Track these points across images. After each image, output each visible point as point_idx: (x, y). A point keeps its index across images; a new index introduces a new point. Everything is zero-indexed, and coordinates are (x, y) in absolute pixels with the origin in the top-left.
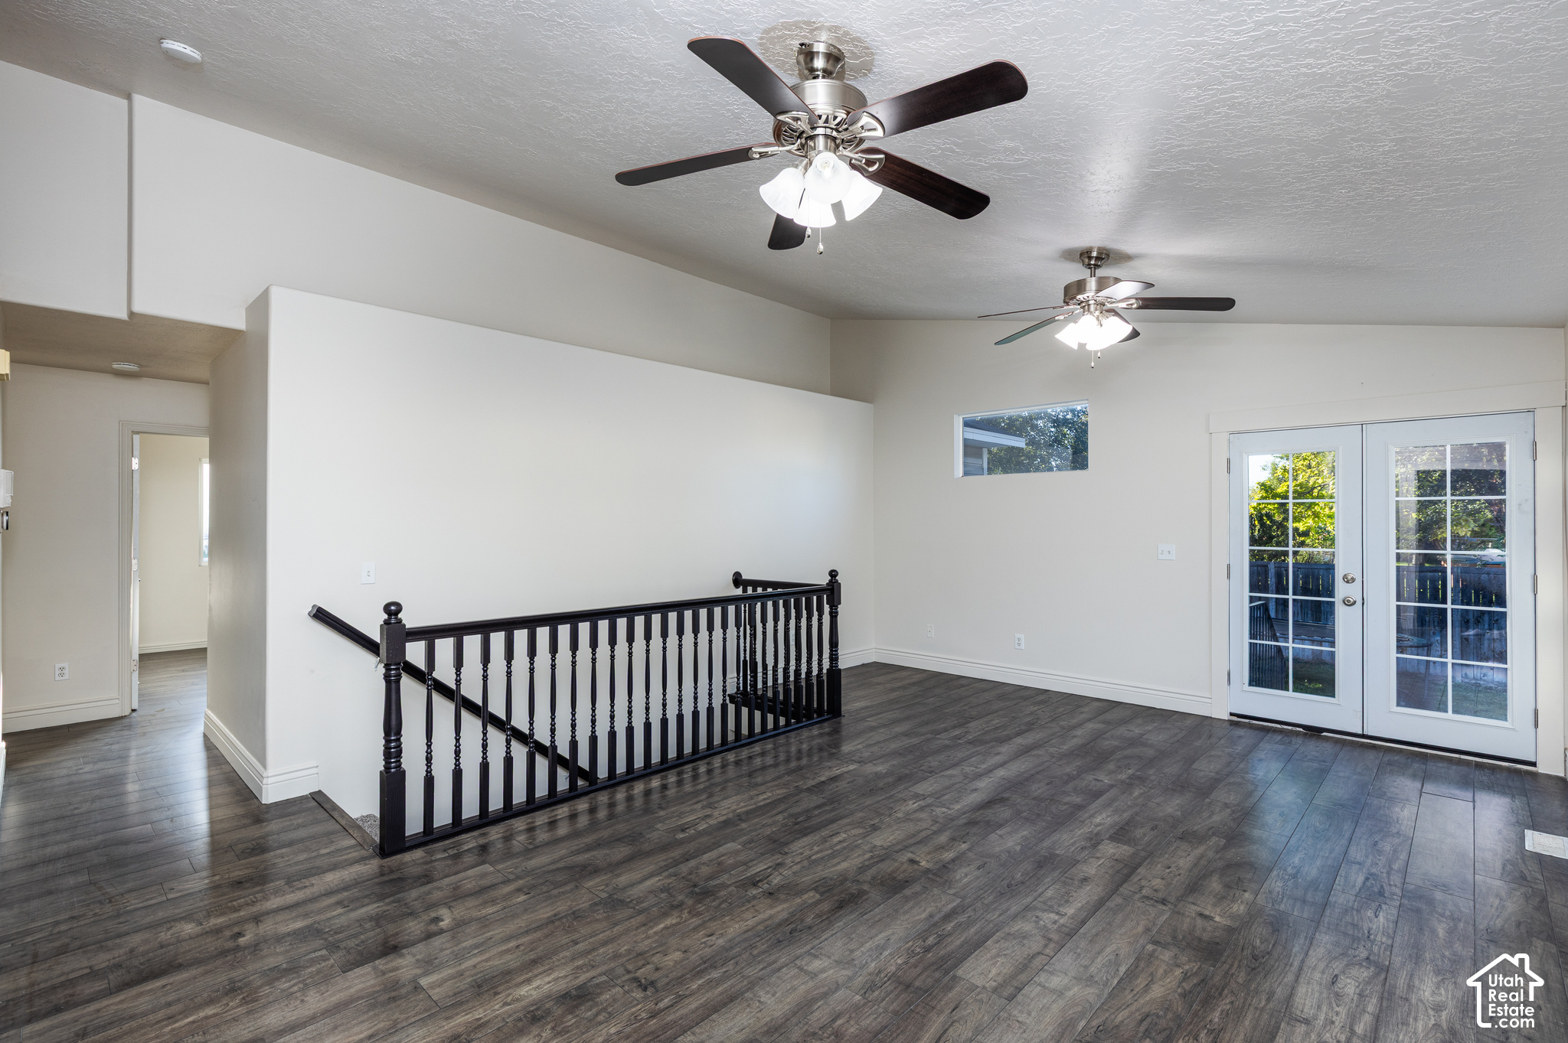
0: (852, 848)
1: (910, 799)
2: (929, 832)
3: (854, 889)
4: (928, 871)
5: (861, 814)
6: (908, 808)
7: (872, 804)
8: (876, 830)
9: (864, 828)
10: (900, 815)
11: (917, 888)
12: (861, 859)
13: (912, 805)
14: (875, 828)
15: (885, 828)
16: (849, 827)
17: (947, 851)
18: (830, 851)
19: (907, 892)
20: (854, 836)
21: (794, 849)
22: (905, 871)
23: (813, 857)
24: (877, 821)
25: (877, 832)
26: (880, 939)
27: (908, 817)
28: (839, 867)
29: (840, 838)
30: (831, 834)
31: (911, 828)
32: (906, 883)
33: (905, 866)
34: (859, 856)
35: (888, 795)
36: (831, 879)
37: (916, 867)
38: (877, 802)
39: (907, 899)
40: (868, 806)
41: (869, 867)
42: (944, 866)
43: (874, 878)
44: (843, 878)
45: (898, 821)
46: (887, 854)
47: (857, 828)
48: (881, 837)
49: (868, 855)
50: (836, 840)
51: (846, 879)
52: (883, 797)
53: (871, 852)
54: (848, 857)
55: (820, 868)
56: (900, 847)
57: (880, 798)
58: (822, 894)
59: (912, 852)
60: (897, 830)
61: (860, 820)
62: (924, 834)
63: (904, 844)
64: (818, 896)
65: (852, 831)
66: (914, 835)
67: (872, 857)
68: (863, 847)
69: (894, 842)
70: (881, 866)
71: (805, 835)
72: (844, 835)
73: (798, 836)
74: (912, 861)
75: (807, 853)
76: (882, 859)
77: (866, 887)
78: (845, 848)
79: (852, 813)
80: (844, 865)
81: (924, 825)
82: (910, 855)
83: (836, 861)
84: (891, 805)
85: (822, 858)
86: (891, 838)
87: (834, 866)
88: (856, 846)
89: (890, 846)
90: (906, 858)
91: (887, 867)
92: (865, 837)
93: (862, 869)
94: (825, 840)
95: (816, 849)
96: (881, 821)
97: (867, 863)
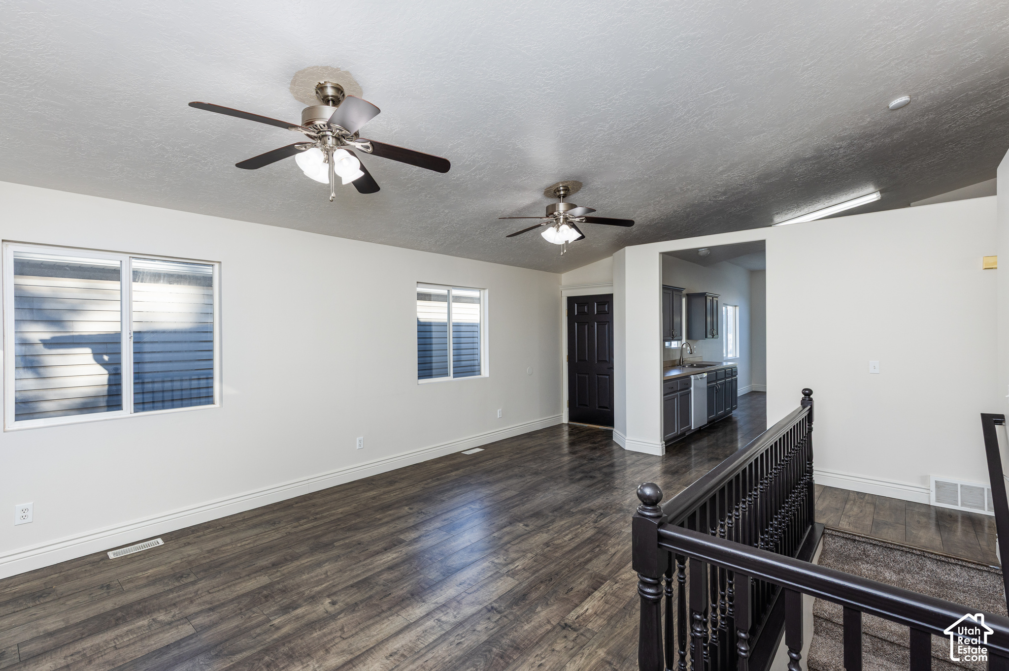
0: (559, 532)
1: (519, 570)
2: (513, 543)
3: (556, 513)
4: (520, 522)
5: (557, 555)
6: (523, 562)
7: (549, 564)
8: (546, 543)
9: (554, 544)
10: (530, 555)
11: (527, 515)
12: (554, 526)
13: (519, 564)
14: (547, 544)
15: (540, 545)
16: (563, 544)
17: (506, 532)
18: (571, 529)
19: (531, 513)
20: (559, 539)
21: (592, 530)
22: (532, 521)
23: (579, 526)
24: (546, 550)
25: (545, 542)
26: (544, 499)
27: (524, 553)
28: (565, 522)
29: (568, 537)
30: (574, 540)
31: (524, 546)
32: (531, 516)
33: (531, 523)
34: (555, 528)
35: (537, 575)
36: (567, 517)
37: (525, 523)
38: (545, 566)
39: (532, 510)
40: (553, 562)
41: (550, 522)
42: (511, 524)
43: (547, 518)
44: (561, 517)
45: (530, 550)
46: (540, 529)
47: (558, 544)
48: (543, 538)
49: (551, 527)
50: (569, 536)
51: (560, 517)
52: (541, 572)
53: (549, 530)
54: (561, 527)
55: (574, 521)
56: (532, 533)
57: (544, 570)
58: (570, 511)
59: (526, 530)
60: (533, 543)
61: (557, 550)
62: (517, 541)
63: (530, 535)
64: (571, 510)
65: (561, 542)
66: (523, 540)
67: (548, 527)
68: (553, 532)
69: (535, 536)
70: (543, 523)
71: (589, 538)
72: (565, 539)
73: (593, 538)
74: (527, 526)
75: (584, 528)
76: (542, 526)
77: (551, 514)
78: (564, 531)
79: (564, 555)
80: (562, 523)
81: (515, 548)
82: (527, 528)
83: (567, 525)
84: (535, 563)
85: (574, 526)
86: (537, 538)
87: (567, 522)
88: (557, 532)
89: (538, 533)
90: (530, 527)
91: (540, 522)
92: (553, 538)
93: (553, 521)
94: (576, 536)
95: (580, 530)
96: (543, 549)
97: (551, 524)
